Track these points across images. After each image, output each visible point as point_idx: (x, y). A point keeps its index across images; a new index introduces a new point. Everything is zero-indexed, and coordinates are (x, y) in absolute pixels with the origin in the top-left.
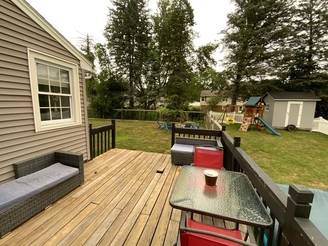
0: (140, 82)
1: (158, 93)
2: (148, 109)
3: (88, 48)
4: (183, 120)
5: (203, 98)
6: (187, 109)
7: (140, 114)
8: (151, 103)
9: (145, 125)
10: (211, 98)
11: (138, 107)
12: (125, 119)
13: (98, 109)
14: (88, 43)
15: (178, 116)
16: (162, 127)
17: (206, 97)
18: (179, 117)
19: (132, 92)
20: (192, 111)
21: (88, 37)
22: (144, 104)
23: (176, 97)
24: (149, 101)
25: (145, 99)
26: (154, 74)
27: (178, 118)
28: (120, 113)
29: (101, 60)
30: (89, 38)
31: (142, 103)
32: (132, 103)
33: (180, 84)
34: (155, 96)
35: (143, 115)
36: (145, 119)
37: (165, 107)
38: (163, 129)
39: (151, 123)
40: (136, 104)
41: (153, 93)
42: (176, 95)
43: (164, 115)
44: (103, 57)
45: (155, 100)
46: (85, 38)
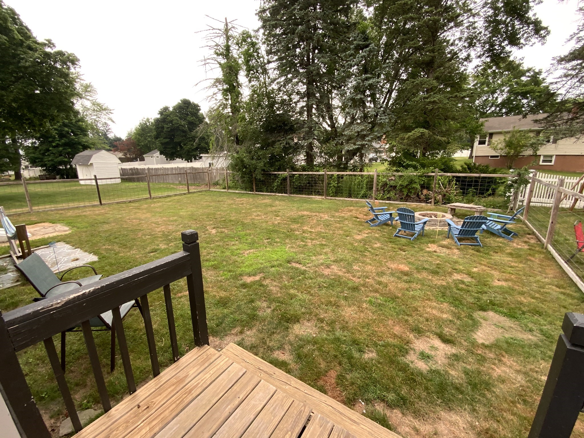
0: (329, 108)
1: (372, 129)
2: (345, 169)
3: (228, 48)
4: (439, 197)
5: (483, 136)
6: (447, 168)
7: (326, 181)
8: (352, 154)
9: (337, 211)
10: (508, 136)
11: (323, 166)
12: (293, 193)
13: (245, 173)
14: (228, 38)
15: (426, 186)
16: (382, 218)
17: (491, 135)
18: (428, 188)
19: (310, 133)
20: (464, 171)
21: (227, 25)
22: (336, 158)
23: (423, 134)
24: (348, 151)
25: (339, 147)
26: (363, 81)
27: (425, 192)
28: (285, 179)
29: (249, 69)
30: (230, 26)
31: (331, 156)
32: (310, 158)
33: (437, 97)
34: (363, 137)
35: (334, 184)
36: (338, 192)
37: (386, 163)
38: (385, 224)
39: (351, 204)
40: (318, 161)
41: (359, 128)
42: (422, 130)
43: (385, 184)
44: (253, 62)
45: (363, 146)
46: (222, 26)
